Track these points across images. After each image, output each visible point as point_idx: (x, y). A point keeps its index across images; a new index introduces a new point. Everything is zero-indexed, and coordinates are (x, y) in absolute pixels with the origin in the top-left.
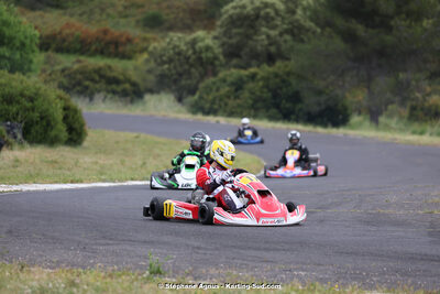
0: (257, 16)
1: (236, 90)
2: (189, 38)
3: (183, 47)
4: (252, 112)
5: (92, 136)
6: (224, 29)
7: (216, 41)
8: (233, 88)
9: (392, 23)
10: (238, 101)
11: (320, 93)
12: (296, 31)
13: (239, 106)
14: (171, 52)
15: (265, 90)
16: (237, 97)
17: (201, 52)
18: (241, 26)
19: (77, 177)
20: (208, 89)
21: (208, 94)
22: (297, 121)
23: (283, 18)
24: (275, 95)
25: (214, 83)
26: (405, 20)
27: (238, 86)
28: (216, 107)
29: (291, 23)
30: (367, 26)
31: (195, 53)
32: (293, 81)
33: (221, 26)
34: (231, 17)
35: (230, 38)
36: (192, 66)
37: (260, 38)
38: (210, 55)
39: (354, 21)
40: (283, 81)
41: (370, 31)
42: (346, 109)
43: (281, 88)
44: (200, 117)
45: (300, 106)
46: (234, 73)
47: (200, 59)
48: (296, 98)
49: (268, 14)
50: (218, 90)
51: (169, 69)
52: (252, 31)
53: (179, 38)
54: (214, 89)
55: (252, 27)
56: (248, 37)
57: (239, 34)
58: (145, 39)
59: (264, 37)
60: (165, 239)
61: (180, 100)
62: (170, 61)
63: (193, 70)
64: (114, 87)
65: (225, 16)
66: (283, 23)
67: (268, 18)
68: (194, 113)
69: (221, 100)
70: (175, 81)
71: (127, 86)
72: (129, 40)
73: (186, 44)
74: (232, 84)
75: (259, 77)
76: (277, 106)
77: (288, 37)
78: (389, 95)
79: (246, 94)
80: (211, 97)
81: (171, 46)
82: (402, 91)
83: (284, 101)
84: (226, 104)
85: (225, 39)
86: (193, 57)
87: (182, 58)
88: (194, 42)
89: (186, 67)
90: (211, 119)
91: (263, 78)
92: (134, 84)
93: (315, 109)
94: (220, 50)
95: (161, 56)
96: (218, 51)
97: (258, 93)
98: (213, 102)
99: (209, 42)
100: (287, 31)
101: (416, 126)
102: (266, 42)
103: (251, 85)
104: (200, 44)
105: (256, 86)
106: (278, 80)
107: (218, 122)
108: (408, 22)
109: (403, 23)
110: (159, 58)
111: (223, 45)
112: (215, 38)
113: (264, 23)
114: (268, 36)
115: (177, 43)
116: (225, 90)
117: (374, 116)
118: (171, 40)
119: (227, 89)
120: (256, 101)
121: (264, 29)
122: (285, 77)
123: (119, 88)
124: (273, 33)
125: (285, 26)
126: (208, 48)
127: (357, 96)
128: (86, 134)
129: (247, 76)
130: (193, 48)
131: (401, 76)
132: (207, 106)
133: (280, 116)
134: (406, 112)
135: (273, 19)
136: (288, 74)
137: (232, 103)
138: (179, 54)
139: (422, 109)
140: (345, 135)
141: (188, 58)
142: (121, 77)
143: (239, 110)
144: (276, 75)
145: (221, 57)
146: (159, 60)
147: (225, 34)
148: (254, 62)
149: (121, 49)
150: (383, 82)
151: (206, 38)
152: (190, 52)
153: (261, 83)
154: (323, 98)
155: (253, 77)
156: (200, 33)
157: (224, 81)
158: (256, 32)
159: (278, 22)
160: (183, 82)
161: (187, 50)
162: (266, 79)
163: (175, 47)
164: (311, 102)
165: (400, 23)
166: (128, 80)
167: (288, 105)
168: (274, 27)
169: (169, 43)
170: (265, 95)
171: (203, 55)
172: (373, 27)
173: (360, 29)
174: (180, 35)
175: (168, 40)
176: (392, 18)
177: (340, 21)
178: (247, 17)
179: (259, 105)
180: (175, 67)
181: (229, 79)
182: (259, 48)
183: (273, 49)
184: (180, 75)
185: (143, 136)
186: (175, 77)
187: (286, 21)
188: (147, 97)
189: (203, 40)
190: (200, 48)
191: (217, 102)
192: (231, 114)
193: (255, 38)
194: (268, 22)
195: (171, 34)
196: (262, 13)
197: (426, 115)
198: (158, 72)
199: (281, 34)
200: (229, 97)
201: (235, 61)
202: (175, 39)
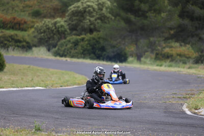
0: (85, 11)
1: (75, 45)
2: (53, 21)
3: (51, 26)
4: (83, 56)
5: (8, 66)
6: (70, 17)
7: (66, 23)
8: (73, 45)
9: (148, 14)
10: (76, 51)
11: (114, 47)
12: (103, 18)
13: (76, 53)
14: (45, 28)
15: (88, 45)
16: (75, 49)
17: (59, 28)
18: (77, 16)
19: (2, 85)
20: (62, 45)
21: (62, 47)
22: (103, 60)
23: (97, 12)
24: (93, 48)
25: (65, 42)
26: (153, 13)
27: (76, 44)
28: (66, 53)
29: (100, 15)
30: (136, 16)
31: (56, 28)
32: (101, 41)
33: (68, 16)
34: (73, 11)
35: (72, 21)
36: (54, 34)
37: (86, 21)
38: (63, 29)
39: (129, 14)
40: (97, 41)
41: (137, 18)
42: (125, 54)
43: (96, 45)
44: (58, 58)
45: (105, 53)
46: (74, 38)
47: (58, 31)
48: (103, 49)
49: (90, 10)
50: (66, 46)
51: (44, 36)
52: (82, 18)
53: (49, 22)
54: (65, 45)
55: (82, 16)
56: (81, 21)
57: (77, 19)
58: (33, 22)
59: (88, 21)
60: (42, 114)
61: (49, 50)
62: (44, 32)
63: (55, 36)
64: (18, 44)
65: (70, 11)
66: (97, 15)
67: (90, 13)
68: (55, 56)
69: (68, 50)
70: (47, 41)
71: (24, 43)
72: (25, 22)
73: (52, 24)
74: (74, 43)
75: (85, 39)
76: (94, 53)
77: (99, 21)
78: (146, 48)
79: (79, 47)
80: (63, 49)
81: (45, 25)
82: (152, 46)
83: (97, 51)
84: (70, 52)
85: (70, 22)
86: (55, 30)
87: (50, 30)
88: (55, 23)
89: (52, 35)
90: (64, 59)
91: (87, 40)
92: (28, 43)
93: (112, 54)
94: (68, 27)
95: (40, 30)
96: (67, 27)
97: (85, 47)
98: (64, 51)
99: (62, 23)
100: (98, 18)
101: (158, 62)
102: (89, 23)
103: (82, 43)
104: (58, 24)
105: (85, 44)
106: (94, 41)
107: (67, 60)
108: (155, 14)
109: (152, 15)
110: (39, 31)
111: (69, 24)
112: (65, 21)
113: (88, 14)
114: (90, 21)
115: (48, 24)
116: (70, 45)
117: (139, 57)
118: (45, 22)
119: (71, 45)
120: (84, 51)
121: (88, 17)
122: (98, 40)
123: (20, 45)
124: (92, 19)
125: (98, 16)
126: (62, 26)
127: (131, 48)
128: (5, 66)
129: (80, 39)
130: (55, 26)
131: (152, 39)
132: (61, 53)
133: (95, 57)
134: (154, 56)
135: (92, 12)
136: (99, 38)
137: (73, 51)
138: (48, 29)
139: (161, 54)
140: (126, 66)
141: (52, 31)
142: (22, 40)
143: (76, 55)
144: (94, 39)
145: (68, 30)
146: (39, 32)
147: (70, 19)
148: (83, 33)
149: (21, 26)
150: (143, 42)
151: (61, 21)
152: (54, 28)
153: (87, 42)
154: (115, 49)
155: (83, 39)
156: (58, 19)
157: (69, 41)
158: (84, 19)
159: (94, 14)
160: (51, 42)
161: (52, 27)
162: (89, 40)
164: (110, 51)
165: (150, 14)
166: (25, 41)
167: (99, 53)
168: (93, 17)
170: (88, 48)
171: (60, 29)
172: (138, 17)
173: (132, 17)
174: (49, 20)
175: (43, 22)
176: (147, 12)
177: (123, 14)
178: (80, 12)
179: (86, 52)
180: (47, 35)
181: (72, 41)
182: (86, 26)
183: (92, 27)
184: (49, 38)
185: (31, 66)
186: (46, 39)
187: (98, 14)
188: (34, 49)
189: (60, 22)
190: (58, 26)
191: (66, 51)
192: (72, 57)
193: (84, 21)
194: (90, 14)
195: (45, 19)
196: (87, 10)
197: (163, 57)
198: (39, 36)
199: (96, 20)
200: (72, 49)
201: (74, 32)
202: (47, 22)
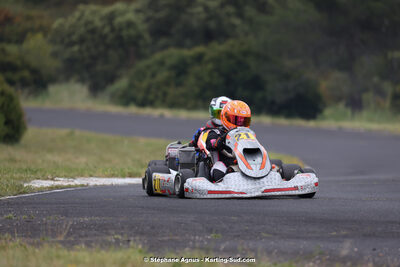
1: (178, 75)
3: (98, 23)
7: (141, 16)
8: (174, 74)
10: (181, 90)
11: (287, 77)
13: (183, 95)
14: (83, 29)
15: (216, 74)
16: (179, 84)
17: (121, 30)
20: (141, 75)
21: (140, 81)
24: (229, 81)
25: (148, 67)
27: (181, 70)
28: (151, 97)
31: (113, 30)
32: (251, 62)
35: (157, 11)
36: (109, 47)
38: (132, 32)
40: (239, 63)
43: (235, 72)
44: (133, 109)
45: (259, 95)
46: (174, 54)
47: (119, 38)
48: (256, 84)
50: (153, 75)
51: (80, 51)
53: (94, 13)
54: (149, 74)
56: (180, 9)
58: (29, 18)
59: (200, 9)
62: (82, 41)
63: (111, 52)
64: (9, 74)
69: (158, 88)
70: (88, 67)
71: (26, 74)
72: (8, 20)
73: (102, 19)
74: (173, 67)
75: (206, 58)
77: (230, 9)
78: (376, 79)
79: (191, 80)
80: (145, 84)
81: (82, 22)
82: (389, 72)
84: (165, 94)
85: (150, 13)
86: (111, 36)
87: (96, 36)
88: (111, 17)
89: (102, 48)
90: (148, 111)
91: (212, 60)
92: (34, 71)
93: (281, 98)
94: (145, 26)
95: (69, 35)
96: (142, 27)
97: (207, 79)
98: (148, 91)
99: (131, 16)
102: (203, 16)
103: (197, 69)
104: (119, 20)
106: (232, 62)
110: (63, 39)
111: (148, 20)
114: (206, 9)
115: (91, 18)
116: (163, 75)
118: (82, 14)
119: (166, 74)
120: (204, 89)
122: (241, 58)
123: (16, 77)
124: (213, 4)
126: (130, 24)
129: (192, 58)
130: (111, 24)
132: (140, 96)
136: (246, 54)
137: (172, 91)
138: (93, 31)
141: (104, 37)
142: (19, 63)
143: (182, 100)
144: (230, 56)
145: (147, 37)
146: (66, 41)
147: (150, 6)
148: (188, 42)
152: (107, 30)
153: (210, 66)
154: (291, 84)
155: (199, 58)
156: (119, 6)
157: (161, 63)
160: (99, 67)
161: (103, 27)
162: (216, 60)
163: (87, 23)
166: (27, 66)
169: (79, 19)
170: (215, 81)
171: (125, 33)
174: (93, 7)
180: (88, 49)
181: (169, 62)
182: (195, 24)
183: (212, 25)
184: (94, 58)
188: (52, 89)
189: (123, 13)
190: (120, 24)
193: (189, 10)
195: (81, 7)
198: (67, 54)
199: (222, 6)
200: (168, 85)
202: (87, 13)
